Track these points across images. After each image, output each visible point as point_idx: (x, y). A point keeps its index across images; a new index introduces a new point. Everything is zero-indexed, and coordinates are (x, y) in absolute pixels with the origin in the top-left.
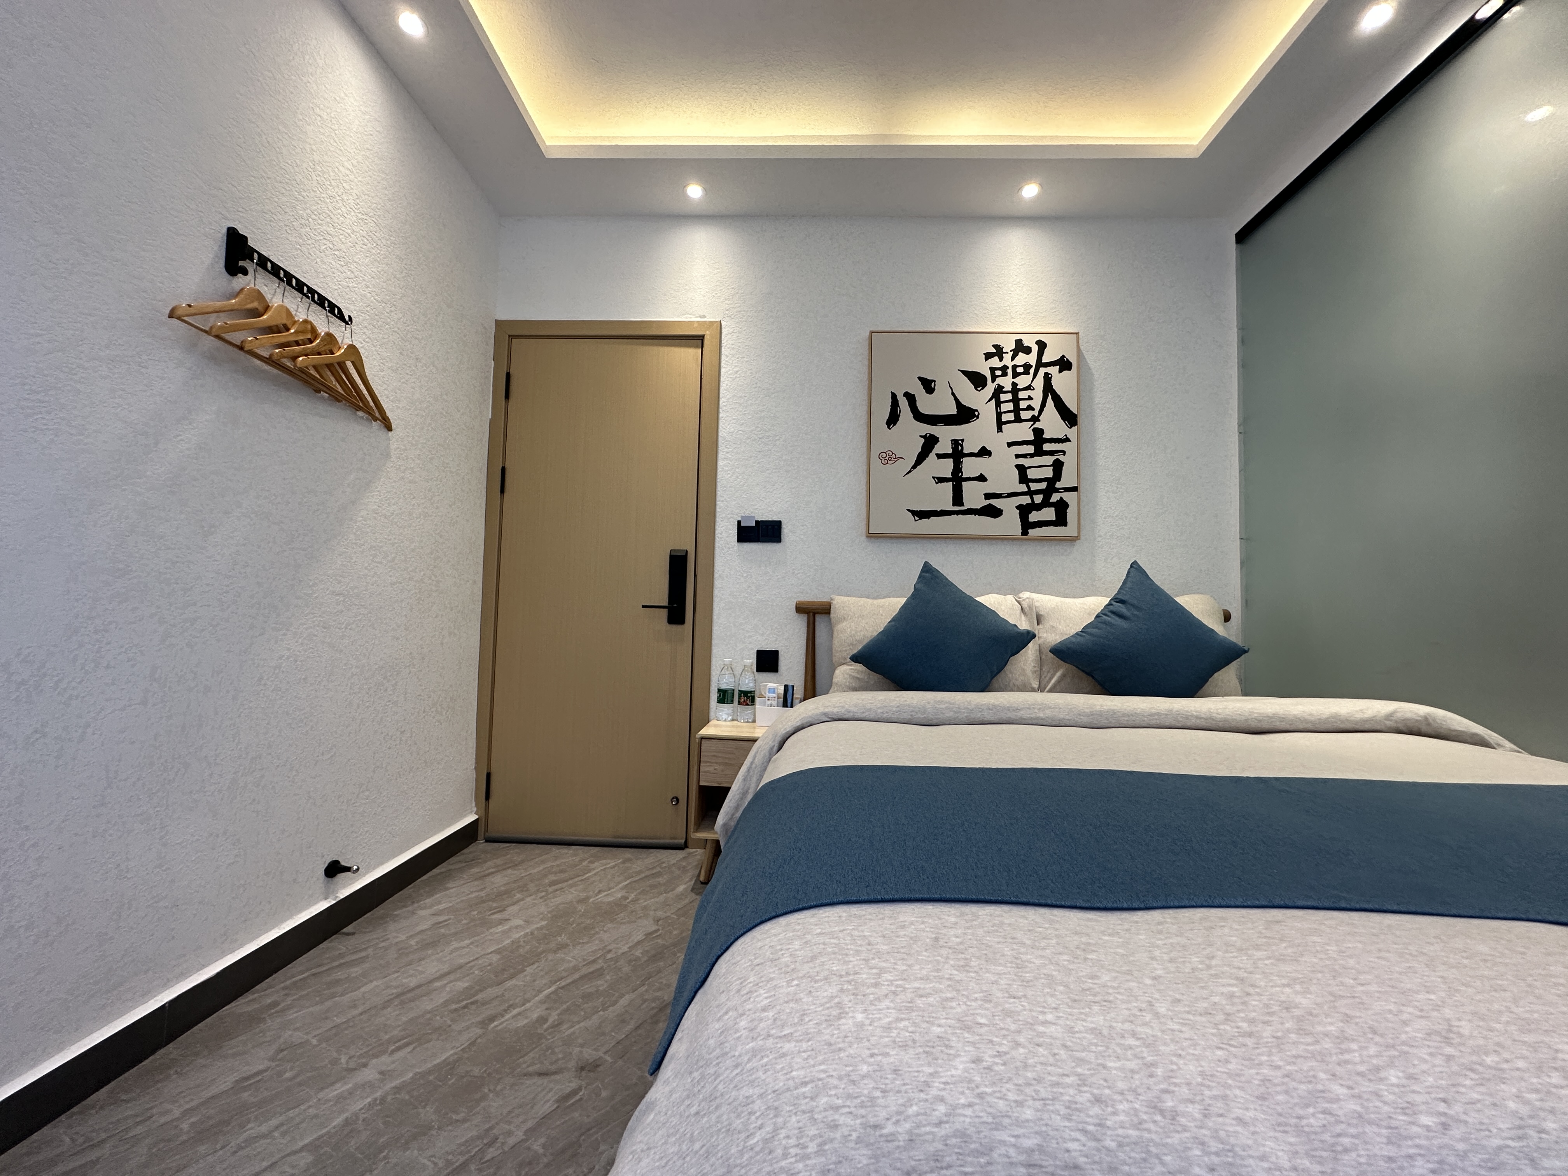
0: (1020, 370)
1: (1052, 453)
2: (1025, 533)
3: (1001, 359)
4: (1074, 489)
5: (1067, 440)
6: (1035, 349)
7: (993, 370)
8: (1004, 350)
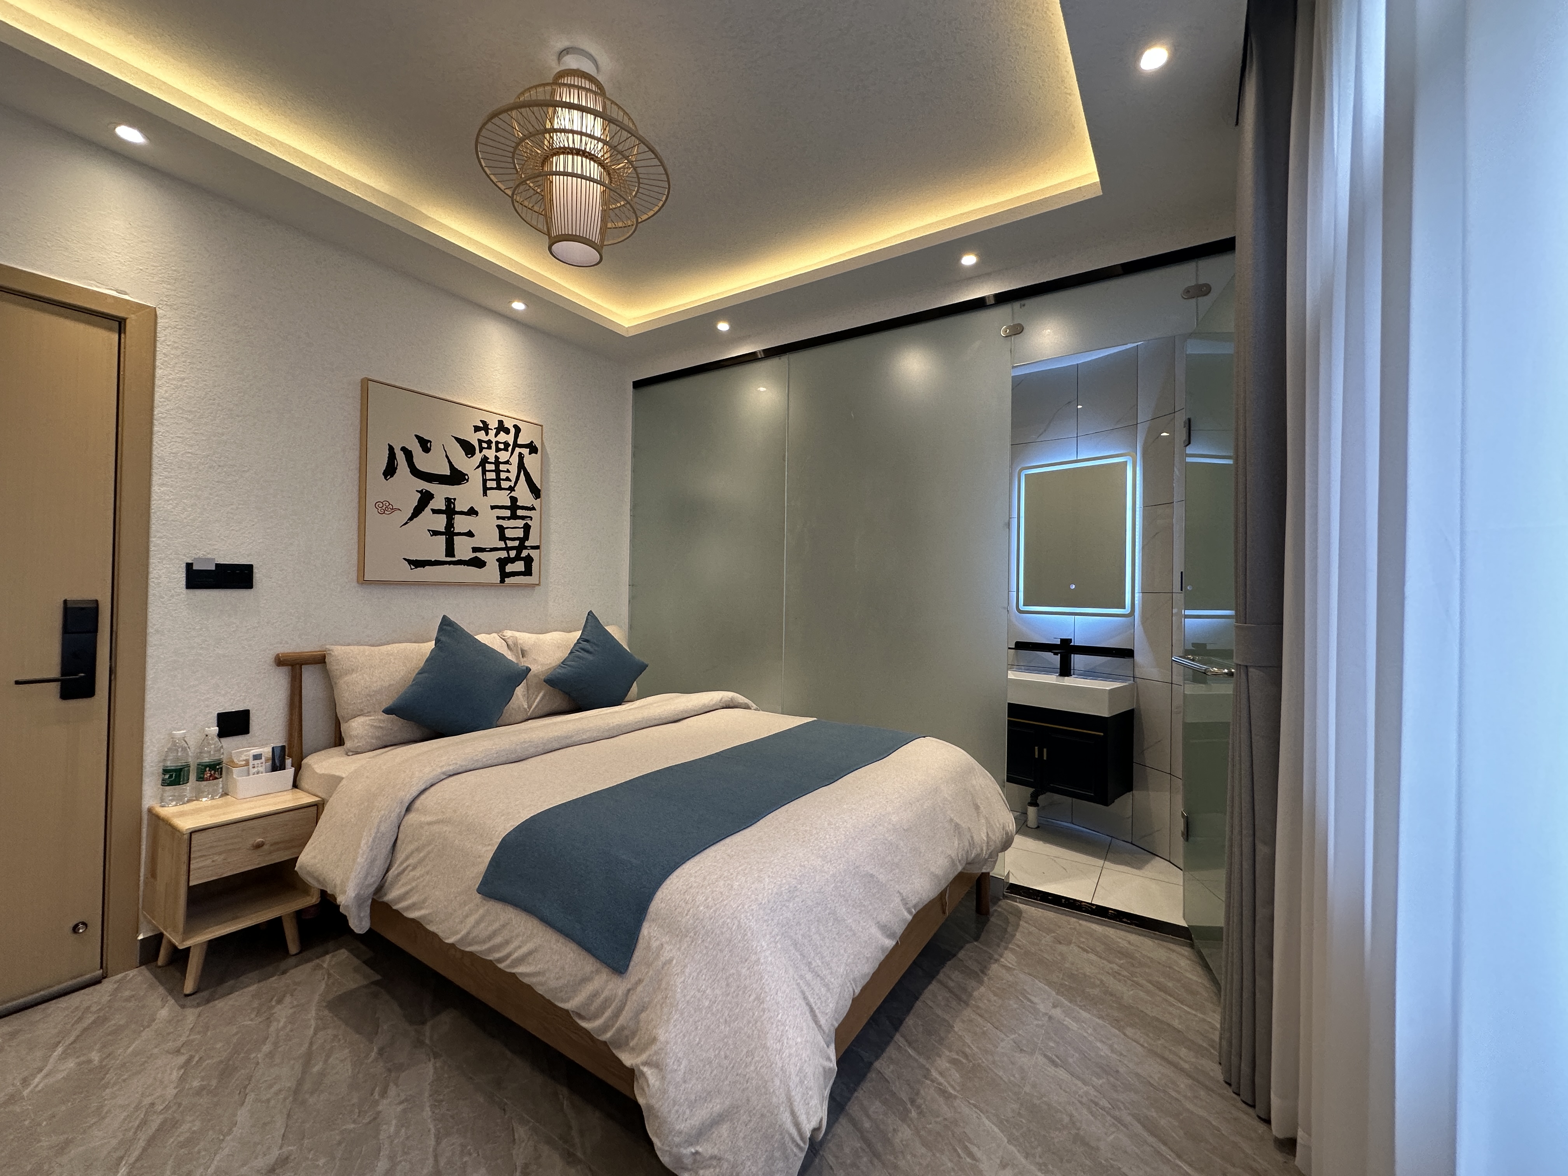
0: (501, 446)
1: (523, 518)
2: (502, 581)
3: (487, 434)
4: (537, 547)
5: (533, 509)
6: (513, 431)
7: (480, 442)
8: (489, 427)
